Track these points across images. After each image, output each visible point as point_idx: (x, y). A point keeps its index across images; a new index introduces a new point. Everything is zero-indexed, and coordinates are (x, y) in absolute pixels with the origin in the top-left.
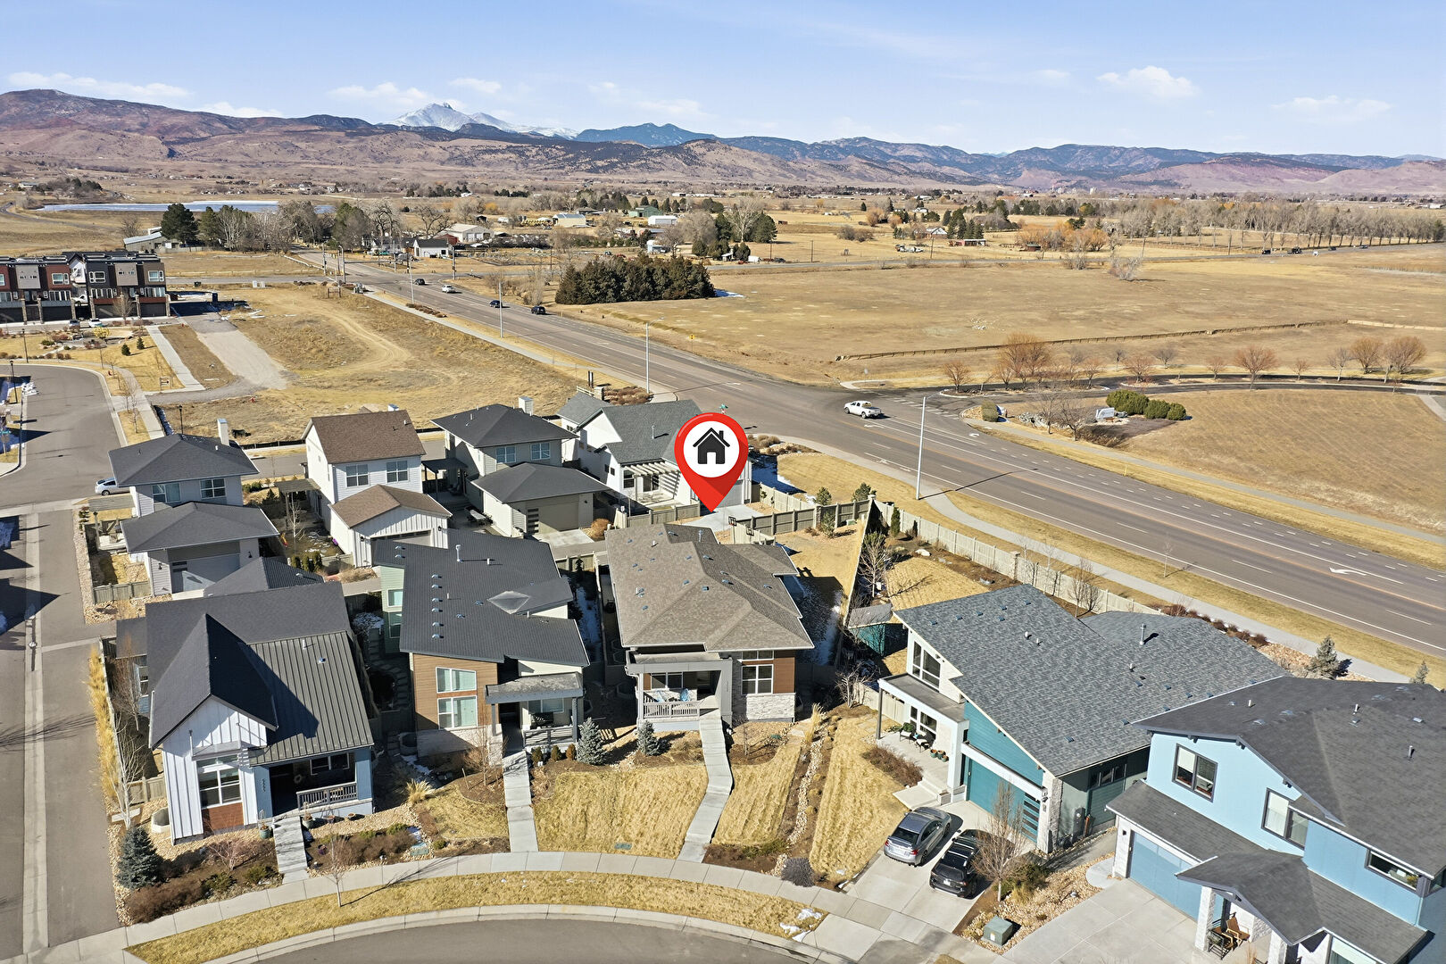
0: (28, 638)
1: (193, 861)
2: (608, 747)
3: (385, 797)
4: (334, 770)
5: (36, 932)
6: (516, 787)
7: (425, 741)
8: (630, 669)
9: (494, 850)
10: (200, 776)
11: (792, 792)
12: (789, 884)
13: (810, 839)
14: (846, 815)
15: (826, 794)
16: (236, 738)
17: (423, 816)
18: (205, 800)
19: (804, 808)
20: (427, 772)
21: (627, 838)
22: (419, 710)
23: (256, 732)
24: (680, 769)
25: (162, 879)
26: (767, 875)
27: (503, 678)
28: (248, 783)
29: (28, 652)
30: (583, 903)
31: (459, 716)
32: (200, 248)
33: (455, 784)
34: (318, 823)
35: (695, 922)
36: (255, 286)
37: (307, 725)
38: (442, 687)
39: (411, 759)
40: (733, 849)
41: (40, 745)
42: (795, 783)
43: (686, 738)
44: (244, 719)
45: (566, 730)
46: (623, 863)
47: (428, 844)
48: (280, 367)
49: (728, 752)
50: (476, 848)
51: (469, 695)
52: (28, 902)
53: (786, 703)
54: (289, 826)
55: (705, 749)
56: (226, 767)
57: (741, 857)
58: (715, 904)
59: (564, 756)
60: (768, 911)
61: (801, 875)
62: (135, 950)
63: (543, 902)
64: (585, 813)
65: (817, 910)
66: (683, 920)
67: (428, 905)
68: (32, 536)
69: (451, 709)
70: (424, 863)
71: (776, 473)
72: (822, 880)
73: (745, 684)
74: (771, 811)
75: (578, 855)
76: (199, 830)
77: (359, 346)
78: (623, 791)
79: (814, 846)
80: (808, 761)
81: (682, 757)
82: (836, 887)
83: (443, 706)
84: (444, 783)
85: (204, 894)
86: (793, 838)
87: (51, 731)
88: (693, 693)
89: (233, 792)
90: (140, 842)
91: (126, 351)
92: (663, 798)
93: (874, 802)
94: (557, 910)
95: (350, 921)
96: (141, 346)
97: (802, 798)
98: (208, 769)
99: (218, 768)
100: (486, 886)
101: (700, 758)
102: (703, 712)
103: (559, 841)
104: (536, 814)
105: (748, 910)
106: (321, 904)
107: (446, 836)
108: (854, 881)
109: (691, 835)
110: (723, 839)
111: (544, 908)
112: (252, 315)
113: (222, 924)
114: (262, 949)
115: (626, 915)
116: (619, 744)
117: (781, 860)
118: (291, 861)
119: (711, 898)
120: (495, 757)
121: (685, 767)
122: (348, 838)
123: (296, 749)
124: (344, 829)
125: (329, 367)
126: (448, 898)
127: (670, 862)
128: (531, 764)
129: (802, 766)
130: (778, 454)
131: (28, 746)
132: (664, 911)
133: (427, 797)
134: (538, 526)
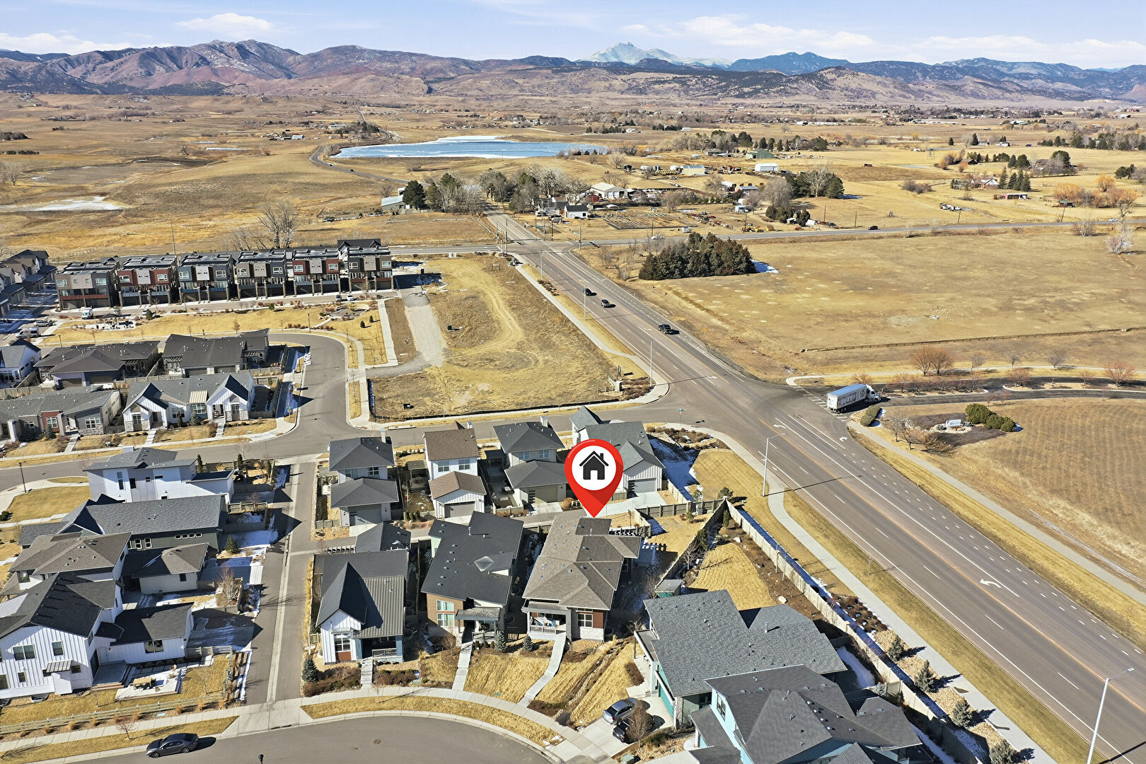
0: (286, 546)
1: (330, 673)
2: (512, 644)
3: (409, 655)
4: (389, 643)
5: (272, 694)
6: (464, 658)
7: (431, 629)
8: (524, 610)
9: (445, 687)
10: (335, 639)
11: (581, 681)
12: (557, 723)
13: (577, 704)
14: (599, 696)
15: (597, 683)
16: (349, 626)
17: (423, 667)
18: (337, 648)
19: (583, 688)
20: (431, 644)
21: (501, 691)
22: (430, 617)
23: (357, 625)
24: (537, 660)
25: (317, 680)
26: (550, 718)
27: (465, 608)
28: (353, 643)
29: (285, 554)
30: (471, 717)
31: (446, 621)
32: (426, 211)
33: (440, 653)
34: (381, 664)
35: (511, 734)
36: (450, 256)
37: (378, 622)
38: (439, 608)
39: (426, 637)
40: (542, 703)
41: (284, 607)
42: (587, 675)
43: (548, 645)
44: (352, 619)
45: (492, 634)
46: (494, 702)
47: (419, 681)
48: (445, 345)
49: (563, 654)
50: (439, 685)
51: (451, 613)
52: (270, 681)
53: (599, 633)
54: (368, 664)
55: (553, 651)
56: (345, 637)
57: (543, 708)
58: (522, 727)
59: (489, 646)
60: (541, 734)
61: (564, 721)
62: (304, 707)
63: (456, 714)
64: (488, 676)
65: (562, 737)
66: (506, 731)
67: (412, 707)
68: (295, 479)
69: (443, 618)
70: (417, 689)
71: (691, 466)
72: (571, 724)
73: (579, 622)
74: (567, 689)
75: (478, 695)
76: (334, 660)
77: (496, 324)
78: (509, 667)
79: (577, 708)
80: (600, 664)
81: (541, 655)
82: (575, 729)
83: (440, 616)
84: (436, 652)
85: (331, 689)
86: (570, 703)
87: (289, 600)
88: (558, 622)
89: (347, 647)
90: (310, 664)
91: (363, 325)
92: (524, 674)
93: (615, 691)
94: (460, 719)
95: (381, 709)
96: (372, 321)
97: (586, 683)
98: (338, 637)
99: (341, 637)
100: (435, 704)
101: (549, 656)
102: (558, 632)
103: (473, 687)
104: (469, 673)
105: (534, 732)
106: (372, 700)
107: (428, 678)
108: (585, 727)
109: (527, 693)
110: (541, 698)
111: (455, 717)
112: (440, 289)
113: (335, 702)
114: (347, 715)
115: (486, 725)
116: (517, 643)
117: (560, 712)
118: (366, 680)
119: (522, 724)
120: (459, 643)
121: (540, 660)
122: (389, 672)
123: (372, 633)
124: (388, 668)
125: (472, 345)
126: (420, 705)
127: (514, 704)
128: (474, 648)
129: (596, 666)
130: (702, 448)
131: (279, 608)
132: (501, 726)
133: (427, 658)
134: (535, 499)
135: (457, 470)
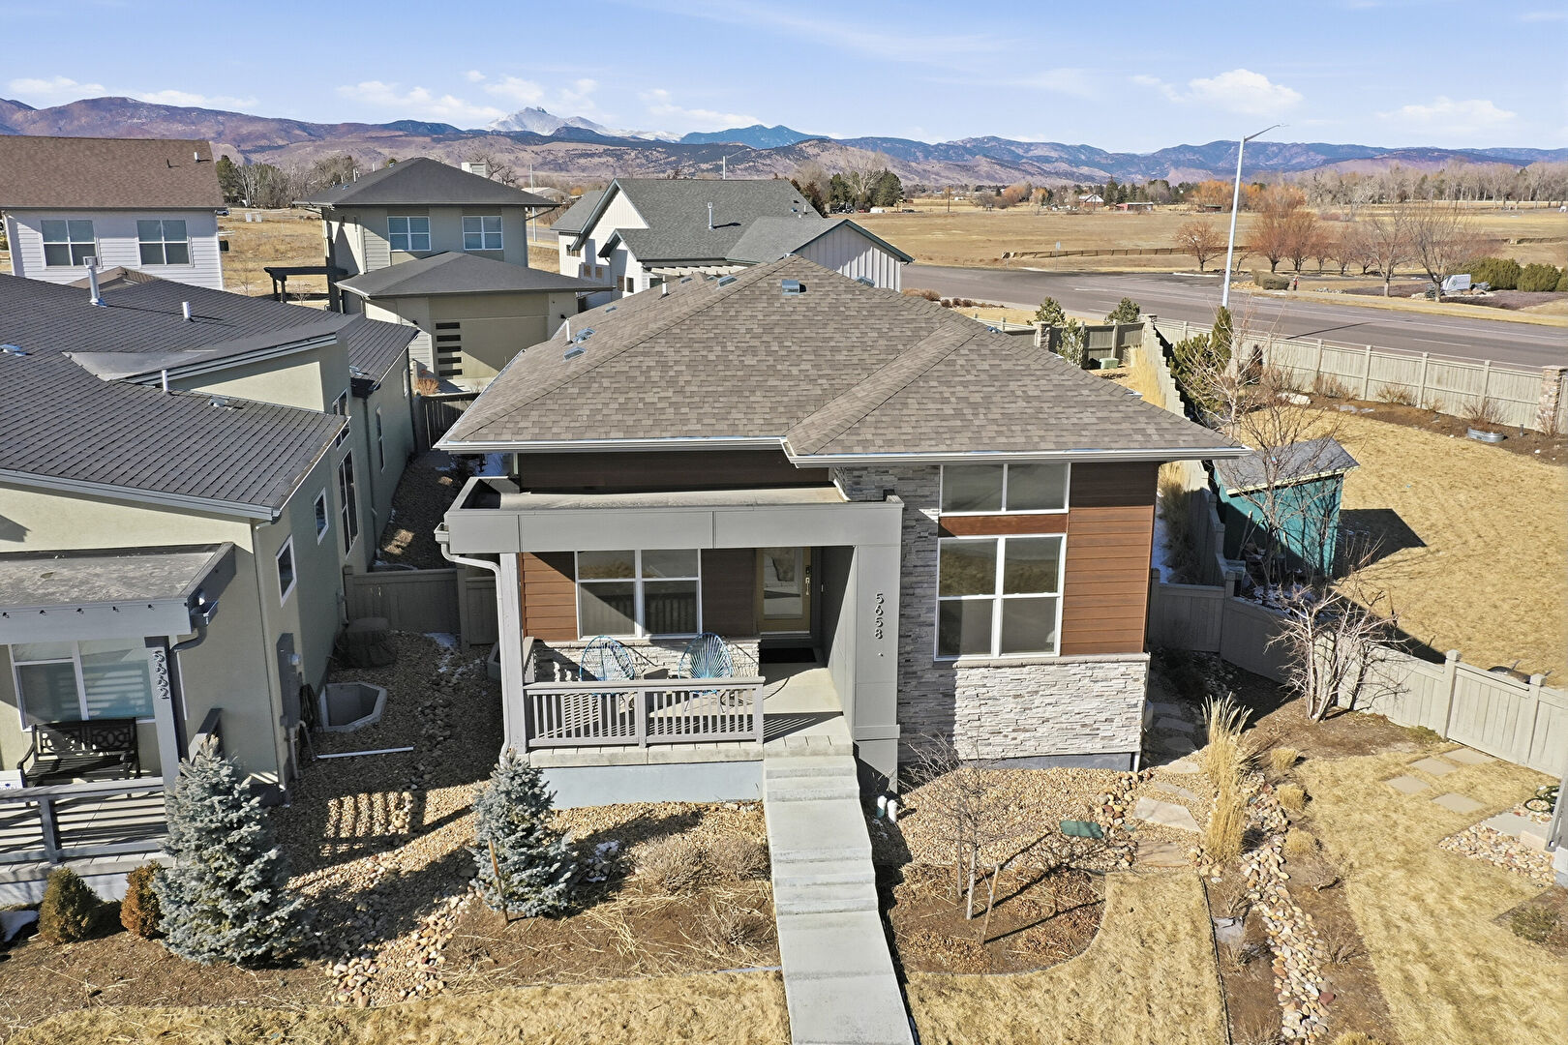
2: (363, 872)
8: (459, 535)
43: (701, 835)
49: (886, 901)
53: (1110, 691)
55: (784, 887)
59: (104, 921)
73: (950, 615)
81: (674, 928)
88: (743, 655)
102: (780, 726)
116: (414, 857)
134: (458, 360)
135: (135, 264)
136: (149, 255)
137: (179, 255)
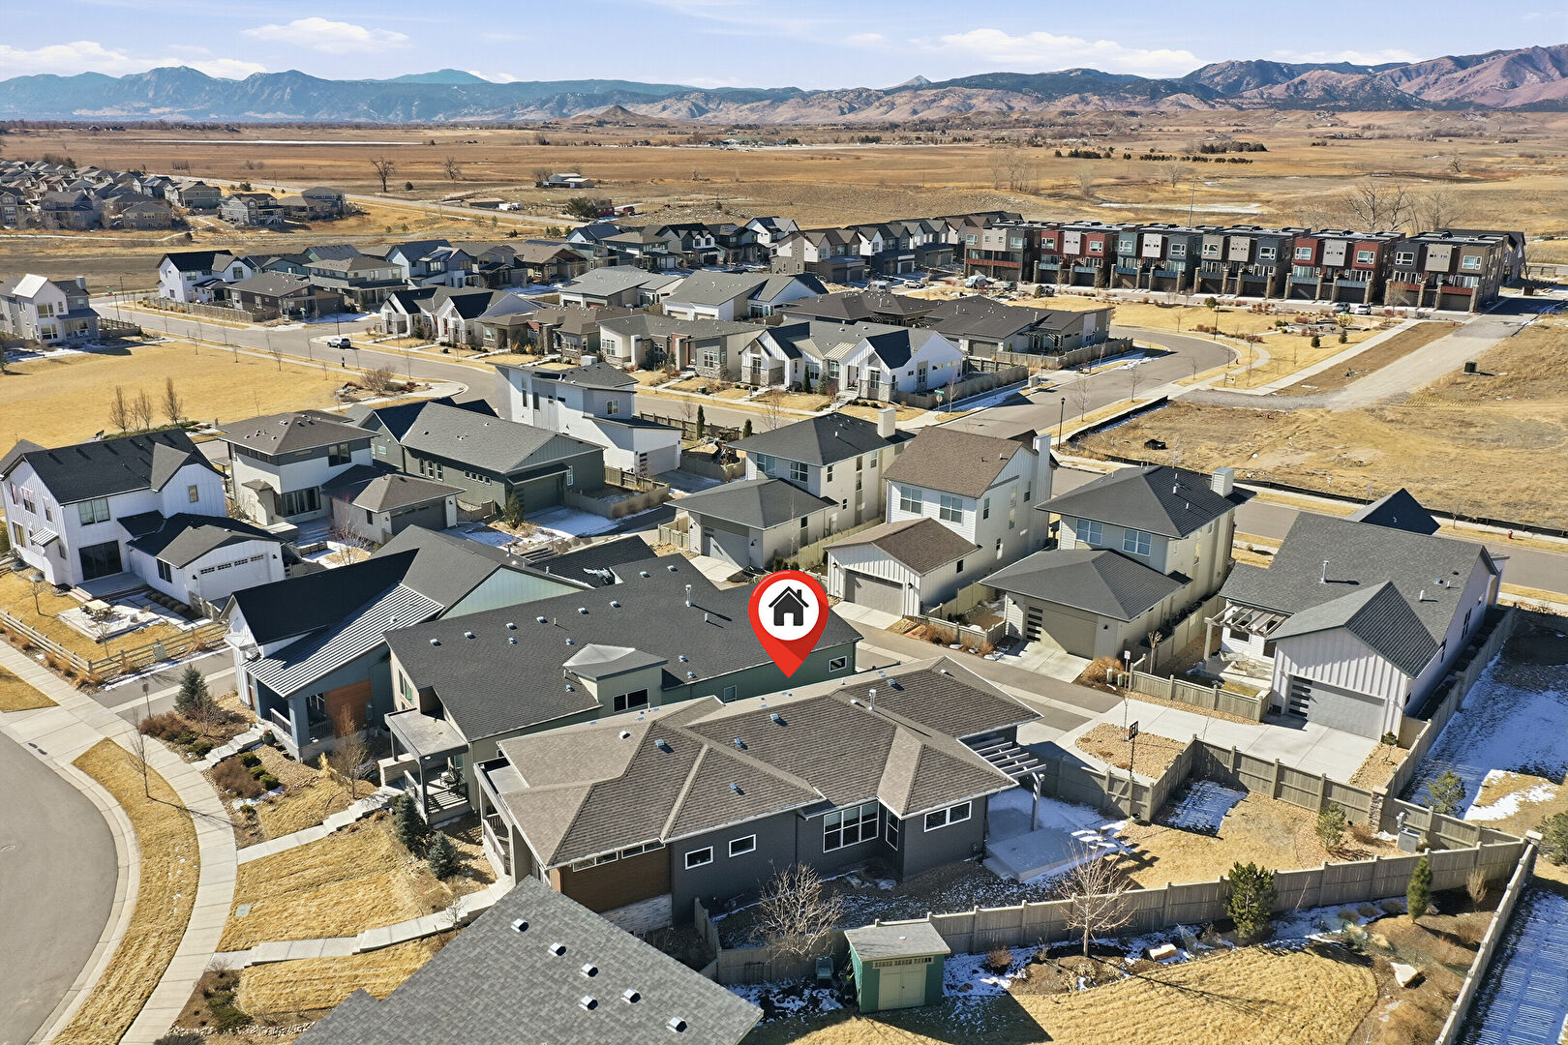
6: (350, 813)
9: (243, 840)
17: (300, 788)
24: (408, 900)
27: (426, 711)
38: (402, 690)
47: (249, 804)
48: (1414, 389)
50: (246, 829)
55: (455, 906)
62: (104, 741)
67: (147, 835)
70: (222, 813)
76: (247, 700)
78: (359, 879)
81: (435, 897)
90: (192, 682)
95: (126, 808)
96: (1343, 340)
101: (430, 910)
103: (257, 869)
104: (307, 844)
106: (160, 791)
107: (265, 809)
110: (252, 975)
114: (95, 786)
121: (414, 904)
122: (253, 762)
124: (269, 756)
126: (158, 840)
128: (387, 805)
134: (1039, 632)
135: (936, 517)
136: (943, 514)
137: (957, 517)
